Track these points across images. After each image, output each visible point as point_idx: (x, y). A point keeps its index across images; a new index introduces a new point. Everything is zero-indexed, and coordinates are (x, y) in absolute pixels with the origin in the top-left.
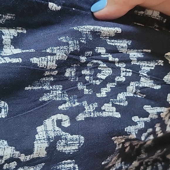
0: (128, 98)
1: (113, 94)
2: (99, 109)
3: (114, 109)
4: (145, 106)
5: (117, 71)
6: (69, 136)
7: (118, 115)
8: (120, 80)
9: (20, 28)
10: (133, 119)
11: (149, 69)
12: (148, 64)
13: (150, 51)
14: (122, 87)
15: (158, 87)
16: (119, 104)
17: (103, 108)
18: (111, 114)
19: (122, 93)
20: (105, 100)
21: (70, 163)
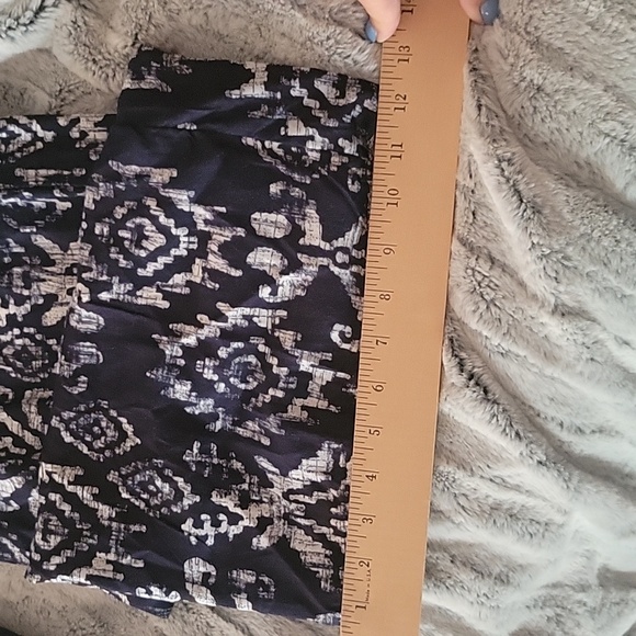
4: (219, 303)
10: (199, 317)
11: (222, 239)
13: (223, 210)
14: (183, 264)
15: (238, 273)
16: (169, 289)
21: (92, 347)
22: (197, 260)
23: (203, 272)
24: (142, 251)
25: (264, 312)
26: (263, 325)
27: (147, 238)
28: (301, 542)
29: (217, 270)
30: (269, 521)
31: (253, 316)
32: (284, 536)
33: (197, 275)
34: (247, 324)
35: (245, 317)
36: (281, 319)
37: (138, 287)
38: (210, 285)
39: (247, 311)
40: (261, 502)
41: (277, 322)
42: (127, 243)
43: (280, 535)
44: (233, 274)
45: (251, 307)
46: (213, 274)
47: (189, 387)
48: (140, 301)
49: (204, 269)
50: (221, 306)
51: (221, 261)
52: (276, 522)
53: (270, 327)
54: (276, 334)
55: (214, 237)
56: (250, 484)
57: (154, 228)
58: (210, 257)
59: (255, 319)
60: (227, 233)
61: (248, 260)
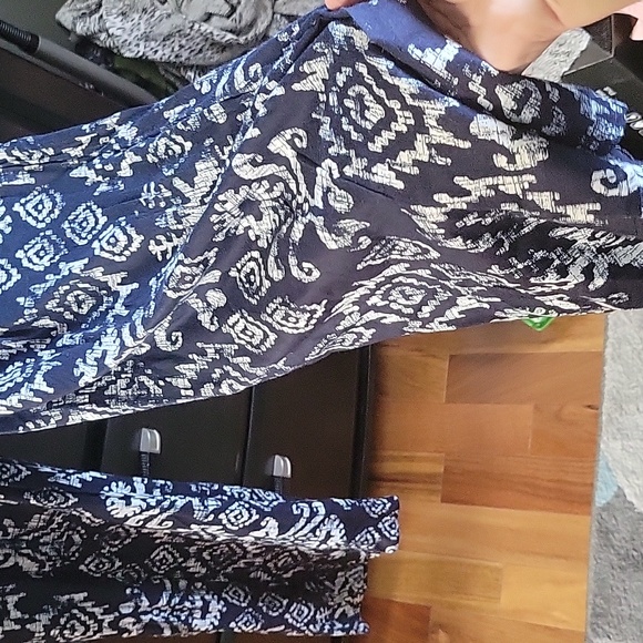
0: (416, 163)
1: (390, 152)
2: (368, 169)
3: (393, 174)
4: (456, 178)
5: (390, 116)
6: (338, 191)
7: (400, 185)
8: (398, 129)
9: (414, 56)
11: (437, 113)
12: (433, 106)
14: (405, 142)
15: (467, 145)
16: (400, 169)
17: (374, 170)
18: (385, 181)
19: (407, 152)
20: (375, 159)
22: (419, 136)
23: (429, 148)
24: (367, 123)
25: (509, 179)
26: (512, 192)
27: (368, 108)
28: (625, 255)
29: (444, 145)
30: (592, 265)
31: (497, 185)
32: (610, 264)
33: (422, 152)
34: (494, 193)
35: (488, 187)
36: (530, 184)
37: (372, 163)
38: (441, 161)
39: (490, 181)
40: (575, 259)
41: (527, 186)
42: (353, 113)
43: (606, 266)
44: (462, 146)
45: (493, 176)
46: (441, 149)
47: (461, 240)
48: (377, 179)
49: (430, 146)
50: (459, 180)
51: (446, 134)
52: (595, 261)
53: (520, 192)
54: (530, 197)
55: (427, 111)
56: (558, 257)
57: (372, 98)
58: (432, 131)
59: (501, 188)
60: (439, 106)
61: (472, 131)
